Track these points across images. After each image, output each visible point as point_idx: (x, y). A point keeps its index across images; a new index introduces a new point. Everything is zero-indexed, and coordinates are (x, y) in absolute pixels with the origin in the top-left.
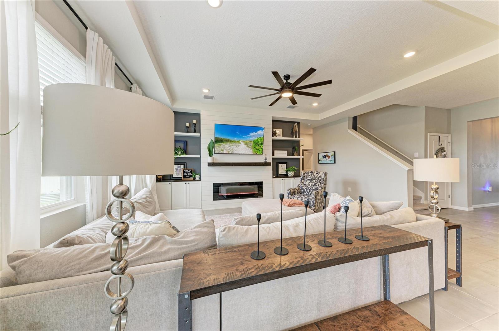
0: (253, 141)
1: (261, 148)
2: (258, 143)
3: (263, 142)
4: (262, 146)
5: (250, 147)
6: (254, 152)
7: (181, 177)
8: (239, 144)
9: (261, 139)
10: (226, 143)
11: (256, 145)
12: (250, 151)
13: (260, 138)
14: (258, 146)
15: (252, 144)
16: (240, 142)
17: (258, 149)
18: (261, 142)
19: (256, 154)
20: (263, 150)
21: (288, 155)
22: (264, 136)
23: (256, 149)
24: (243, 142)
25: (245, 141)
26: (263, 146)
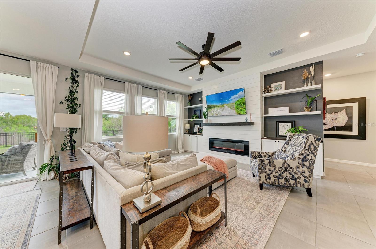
0: (235, 103)
1: (244, 108)
2: (240, 104)
3: (245, 102)
4: (244, 106)
5: (233, 108)
6: (237, 113)
7: (197, 132)
8: (223, 108)
9: (243, 100)
10: (214, 108)
11: (239, 106)
12: (234, 112)
13: (241, 99)
14: (240, 107)
15: (235, 105)
16: (224, 105)
17: (241, 110)
18: (243, 103)
19: (240, 114)
20: (246, 110)
21: (290, 112)
22: (245, 96)
23: (239, 110)
24: (227, 105)
25: (228, 104)
26: (246, 106)
